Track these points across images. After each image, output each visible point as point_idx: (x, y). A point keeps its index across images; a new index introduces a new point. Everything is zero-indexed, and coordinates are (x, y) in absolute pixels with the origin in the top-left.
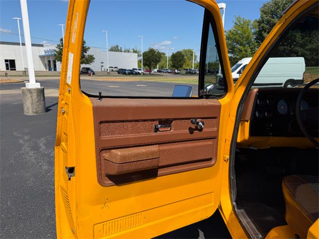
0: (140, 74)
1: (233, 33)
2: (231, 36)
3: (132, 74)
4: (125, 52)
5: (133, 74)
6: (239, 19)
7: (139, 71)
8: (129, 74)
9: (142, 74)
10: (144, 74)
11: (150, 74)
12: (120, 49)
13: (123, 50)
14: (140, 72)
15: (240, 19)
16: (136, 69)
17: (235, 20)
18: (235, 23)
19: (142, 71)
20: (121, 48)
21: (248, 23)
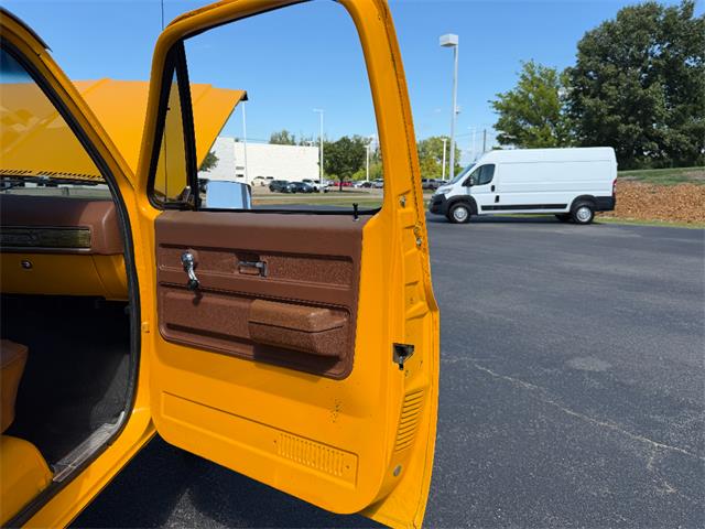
0: (318, 191)
1: (516, 99)
2: (513, 105)
3: (301, 190)
4: (301, 144)
5: (303, 191)
6: (530, 68)
7: (315, 185)
8: (294, 191)
9: (322, 192)
10: (326, 191)
11: (341, 190)
12: (290, 138)
13: (297, 140)
14: (318, 186)
15: (533, 66)
16: (309, 181)
17: (522, 71)
18: (523, 77)
19: (322, 185)
20: (293, 137)
21: (550, 76)
